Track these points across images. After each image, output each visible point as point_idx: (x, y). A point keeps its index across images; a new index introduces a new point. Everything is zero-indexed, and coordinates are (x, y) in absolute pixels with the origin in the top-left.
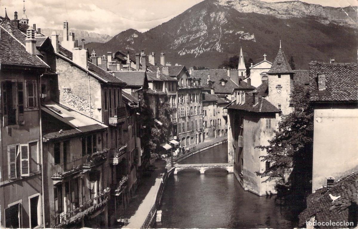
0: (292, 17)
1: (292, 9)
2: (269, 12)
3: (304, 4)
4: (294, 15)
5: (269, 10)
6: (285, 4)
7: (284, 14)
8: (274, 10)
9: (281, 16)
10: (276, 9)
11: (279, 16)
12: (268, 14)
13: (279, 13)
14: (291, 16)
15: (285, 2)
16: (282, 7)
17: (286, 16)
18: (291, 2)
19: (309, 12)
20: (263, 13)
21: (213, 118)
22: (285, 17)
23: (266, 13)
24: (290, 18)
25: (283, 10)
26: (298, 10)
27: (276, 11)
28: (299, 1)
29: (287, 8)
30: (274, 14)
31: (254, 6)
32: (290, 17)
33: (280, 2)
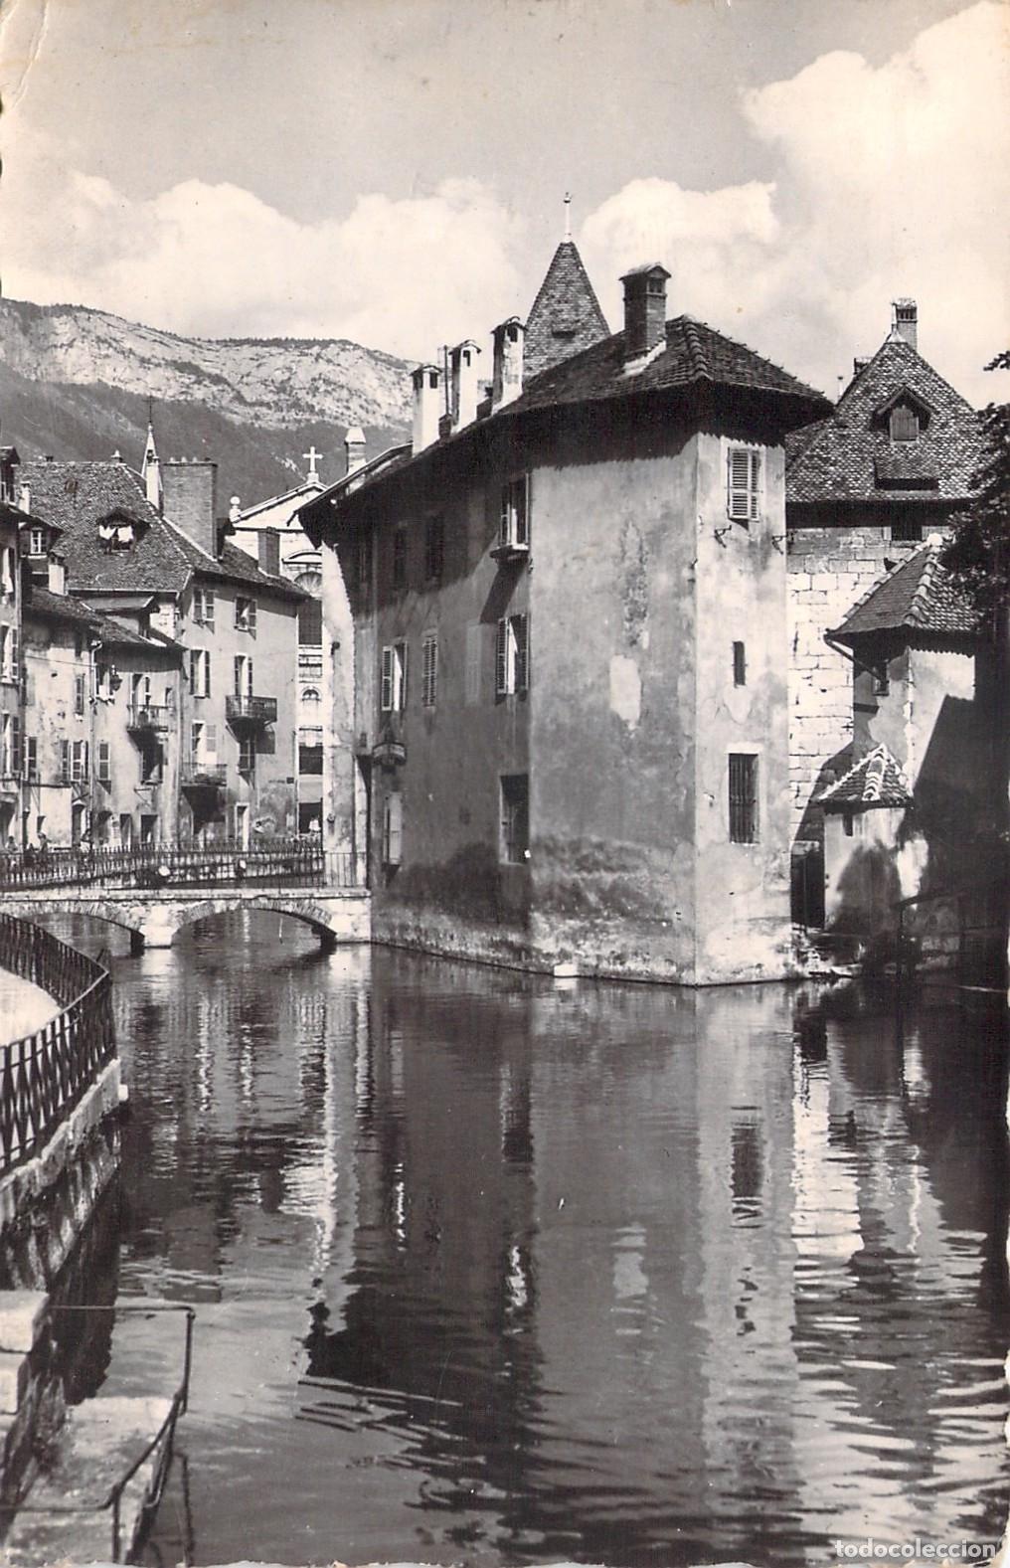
0: (308, 420)
1: (314, 380)
2: (188, 387)
3: (376, 359)
4: (322, 412)
5: (188, 379)
6: (274, 350)
7: (268, 406)
8: (217, 380)
9: (251, 411)
10: (225, 375)
11: (238, 416)
12: (182, 398)
13: (239, 398)
14: (307, 416)
15: (277, 342)
16: (259, 366)
17: (279, 415)
18: (310, 344)
19: (400, 403)
20: (159, 390)
21: (74, 730)
22: (270, 420)
23: (171, 393)
24: (303, 425)
25: (264, 382)
26: (342, 387)
27: (229, 385)
28: (350, 344)
29: (287, 375)
30: (215, 398)
31: (103, 352)
32: (299, 421)
33: (247, 342)
